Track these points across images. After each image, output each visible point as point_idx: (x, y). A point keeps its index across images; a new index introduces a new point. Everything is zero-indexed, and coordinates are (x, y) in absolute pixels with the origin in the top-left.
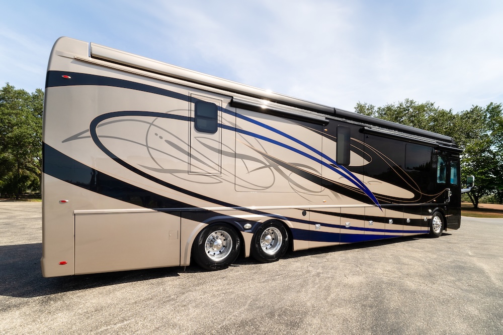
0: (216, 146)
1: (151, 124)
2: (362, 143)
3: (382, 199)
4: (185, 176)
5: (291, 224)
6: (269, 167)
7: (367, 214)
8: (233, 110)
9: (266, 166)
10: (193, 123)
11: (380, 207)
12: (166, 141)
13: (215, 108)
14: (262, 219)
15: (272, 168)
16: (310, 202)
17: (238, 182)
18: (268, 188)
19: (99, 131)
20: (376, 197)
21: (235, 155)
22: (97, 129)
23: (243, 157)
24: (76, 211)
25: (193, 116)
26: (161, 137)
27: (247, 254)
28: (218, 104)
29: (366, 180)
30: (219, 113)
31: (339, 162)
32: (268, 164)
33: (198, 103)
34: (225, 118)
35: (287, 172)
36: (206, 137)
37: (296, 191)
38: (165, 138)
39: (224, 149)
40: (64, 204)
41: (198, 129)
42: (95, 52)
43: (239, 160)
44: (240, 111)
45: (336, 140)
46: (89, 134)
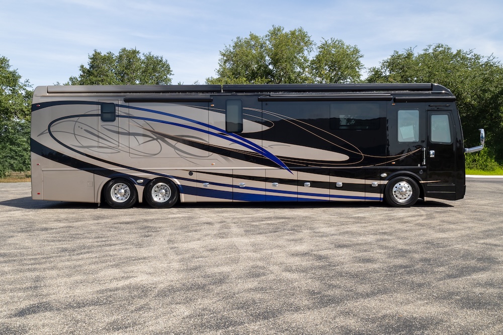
0: (116, 129)
1: (76, 122)
2: (260, 111)
3: (291, 161)
4: (96, 149)
5: (177, 182)
6: (156, 139)
7: (267, 176)
8: (127, 104)
9: (154, 139)
10: (100, 117)
11: (288, 170)
12: (85, 130)
13: (114, 106)
14: (151, 177)
15: (159, 140)
16: (197, 165)
17: (131, 151)
18: (155, 155)
19: (52, 129)
20: (282, 160)
21: (129, 134)
22: (51, 128)
23: (135, 134)
24: (43, 169)
25: (100, 113)
26: (82, 128)
27: (140, 200)
28: (116, 102)
29: (266, 144)
30: (117, 108)
31: (229, 131)
32: (155, 138)
33: (103, 105)
34: (120, 111)
35: (173, 142)
36: (109, 125)
37: (182, 157)
38: (83, 129)
39: (120, 130)
40: (38, 166)
41: (103, 120)
42: (49, 91)
43: (132, 137)
44: (131, 104)
45: (225, 113)
46: (47, 131)
